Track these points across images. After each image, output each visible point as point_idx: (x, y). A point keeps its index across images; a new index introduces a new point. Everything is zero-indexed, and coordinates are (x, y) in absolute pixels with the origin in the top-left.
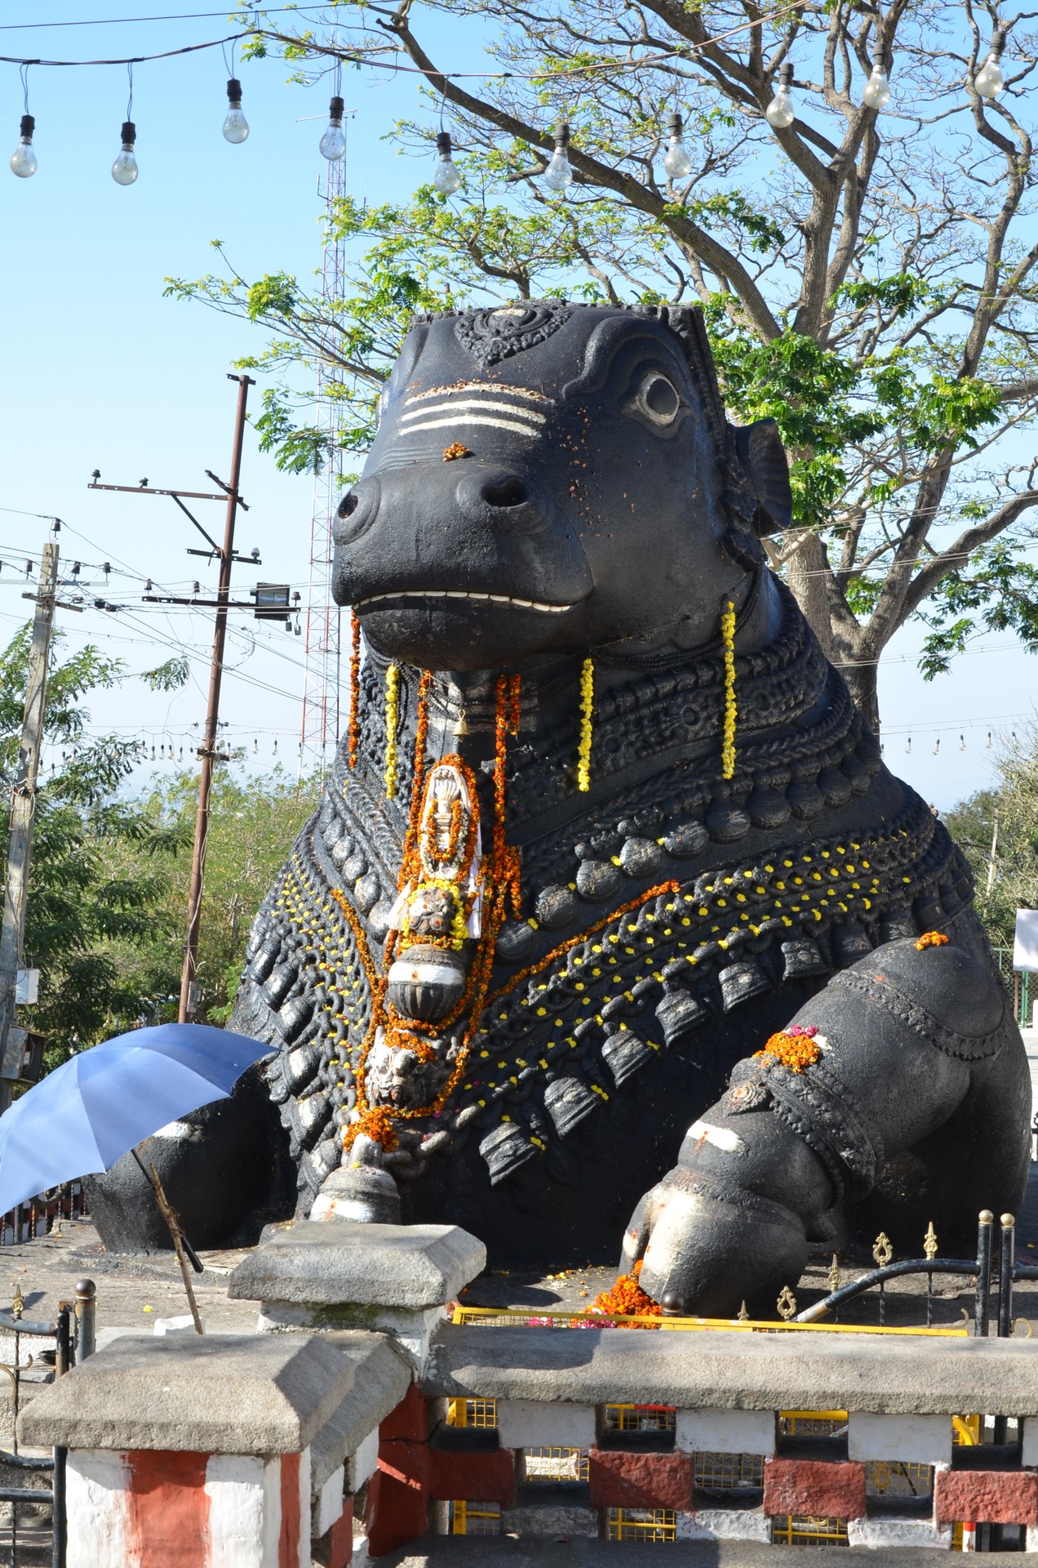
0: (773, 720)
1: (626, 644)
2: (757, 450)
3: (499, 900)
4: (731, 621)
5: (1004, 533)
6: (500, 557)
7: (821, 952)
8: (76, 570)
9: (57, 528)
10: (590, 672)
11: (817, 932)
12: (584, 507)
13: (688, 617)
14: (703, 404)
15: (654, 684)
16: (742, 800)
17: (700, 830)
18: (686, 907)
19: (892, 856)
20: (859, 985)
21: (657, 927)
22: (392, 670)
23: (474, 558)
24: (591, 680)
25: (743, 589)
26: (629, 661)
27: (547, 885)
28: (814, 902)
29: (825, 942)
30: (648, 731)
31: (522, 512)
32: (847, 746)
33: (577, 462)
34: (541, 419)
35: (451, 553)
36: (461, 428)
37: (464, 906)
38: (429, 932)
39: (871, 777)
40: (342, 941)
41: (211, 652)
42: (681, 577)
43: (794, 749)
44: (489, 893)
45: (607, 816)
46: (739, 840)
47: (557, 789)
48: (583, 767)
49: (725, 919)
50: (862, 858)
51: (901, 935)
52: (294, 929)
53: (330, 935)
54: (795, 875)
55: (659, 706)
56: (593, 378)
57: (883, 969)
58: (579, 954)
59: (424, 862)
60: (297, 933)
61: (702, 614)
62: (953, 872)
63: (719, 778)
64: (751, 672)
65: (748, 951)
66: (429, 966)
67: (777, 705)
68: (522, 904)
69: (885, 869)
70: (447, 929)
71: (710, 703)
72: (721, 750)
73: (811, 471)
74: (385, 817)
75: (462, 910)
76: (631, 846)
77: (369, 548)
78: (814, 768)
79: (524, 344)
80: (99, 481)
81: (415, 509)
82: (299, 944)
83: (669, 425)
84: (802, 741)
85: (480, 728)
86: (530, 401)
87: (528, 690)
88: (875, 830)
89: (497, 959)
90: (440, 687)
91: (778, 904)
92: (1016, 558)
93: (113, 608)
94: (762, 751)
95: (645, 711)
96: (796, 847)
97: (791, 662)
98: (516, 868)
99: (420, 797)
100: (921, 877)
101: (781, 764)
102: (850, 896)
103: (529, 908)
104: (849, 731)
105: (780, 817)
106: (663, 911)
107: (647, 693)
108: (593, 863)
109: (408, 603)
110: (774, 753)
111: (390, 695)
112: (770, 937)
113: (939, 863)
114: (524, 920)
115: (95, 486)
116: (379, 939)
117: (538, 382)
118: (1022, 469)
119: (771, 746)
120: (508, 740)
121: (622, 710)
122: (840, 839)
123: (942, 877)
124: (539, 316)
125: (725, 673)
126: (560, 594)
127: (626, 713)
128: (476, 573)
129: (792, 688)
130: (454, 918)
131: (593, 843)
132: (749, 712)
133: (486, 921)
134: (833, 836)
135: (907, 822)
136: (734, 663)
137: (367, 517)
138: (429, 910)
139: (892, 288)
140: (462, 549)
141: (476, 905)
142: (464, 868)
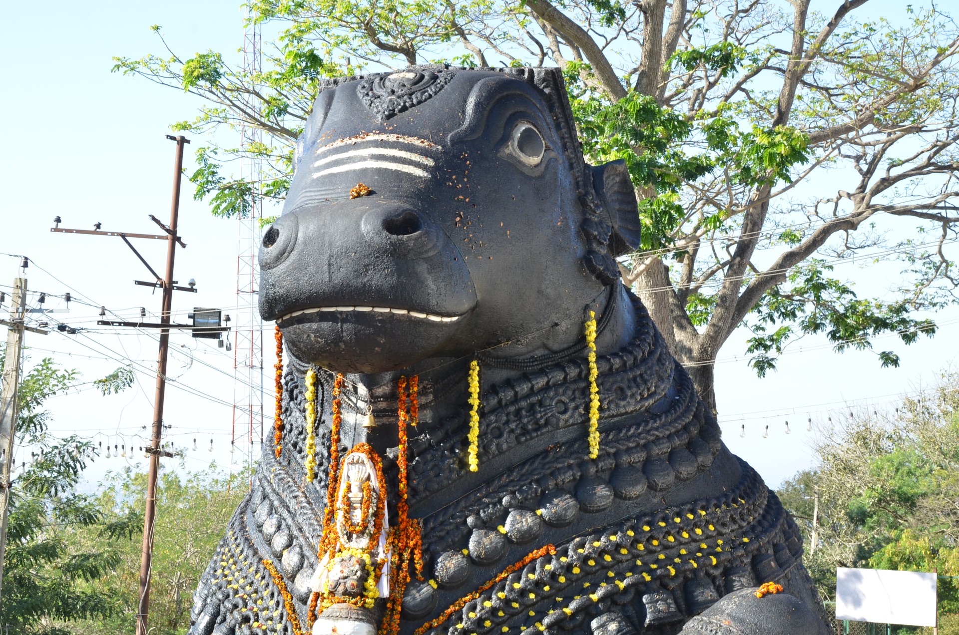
0: (630, 409)
1: (506, 348)
2: (611, 184)
3: (405, 565)
4: (592, 328)
5: (815, 255)
6: (399, 277)
7: (676, 602)
8: (42, 300)
9: (26, 265)
10: (476, 372)
11: (672, 585)
12: (468, 234)
13: (557, 325)
14: (565, 147)
15: (530, 380)
16: (606, 476)
17: (572, 502)
18: (562, 567)
19: (733, 520)
20: (709, 628)
21: (538, 585)
22: (310, 374)
23: (378, 278)
24: (477, 378)
25: (602, 300)
26: (508, 362)
27: (444, 551)
28: (669, 560)
29: (679, 594)
30: (525, 420)
31: (416, 239)
32: (692, 429)
33: (461, 197)
34: (430, 162)
35: (358, 274)
36: (364, 171)
37: (374, 570)
38: (346, 593)
39: (714, 454)
40: (272, 603)
41: (156, 366)
42: (550, 291)
43: (648, 432)
44: (396, 559)
45: (493, 492)
46: (605, 509)
47: (451, 471)
48: (473, 450)
49: (595, 576)
50: (708, 523)
51: (743, 586)
52: (231, 594)
53: (262, 598)
54: (652, 538)
55: (534, 399)
56: (472, 129)
57: (729, 615)
58: (473, 608)
59: (340, 534)
60: (234, 597)
61: (568, 322)
62: (784, 532)
63: (586, 458)
64: (611, 369)
65: (614, 603)
66: (346, 622)
67: (633, 395)
68: (423, 568)
69: (728, 531)
70: (360, 591)
71: (577, 394)
72: (587, 434)
73: (654, 207)
74: (306, 497)
75: (373, 574)
76: (514, 517)
77: (289, 272)
78: (666, 448)
79: (415, 101)
80: (60, 226)
81: (327, 238)
82: (236, 606)
83: (537, 166)
84: (655, 425)
85: (385, 420)
86: (421, 148)
87: (424, 387)
88: (718, 498)
89: (403, 614)
90: (350, 387)
91: (639, 563)
92: (826, 275)
93: (73, 331)
94: (622, 435)
95: (523, 404)
96: (652, 514)
97: (644, 360)
98: (418, 537)
99: (336, 480)
100: (758, 537)
101: (638, 445)
102: (699, 554)
103: (429, 571)
104: (694, 416)
105: (638, 490)
106: (542, 571)
107: (524, 388)
108: (483, 532)
109: (323, 317)
110: (632, 436)
111: (309, 395)
112: (633, 591)
113: (773, 525)
114: (426, 581)
115: (56, 230)
116: (304, 601)
117: (427, 132)
118: (828, 201)
119: (629, 430)
120: (409, 430)
121: (504, 403)
122: (689, 506)
123: (775, 537)
124: (427, 78)
125: (589, 370)
126: (449, 306)
127: (507, 405)
128: (379, 291)
129: (645, 382)
130: (366, 580)
131: (482, 515)
132: (610, 402)
133: (394, 583)
134: (683, 504)
135: (745, 492)
136: (596, 362)
137: (287, 246)
138: (345, 574)
139: (716, 54)
140: (367, 271)
141: (385, 570)
142: (374, 538)
